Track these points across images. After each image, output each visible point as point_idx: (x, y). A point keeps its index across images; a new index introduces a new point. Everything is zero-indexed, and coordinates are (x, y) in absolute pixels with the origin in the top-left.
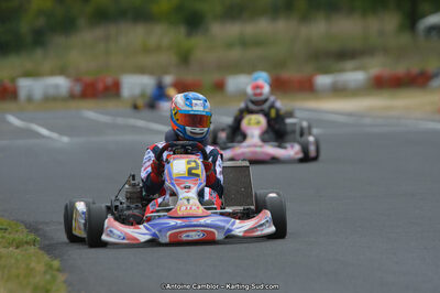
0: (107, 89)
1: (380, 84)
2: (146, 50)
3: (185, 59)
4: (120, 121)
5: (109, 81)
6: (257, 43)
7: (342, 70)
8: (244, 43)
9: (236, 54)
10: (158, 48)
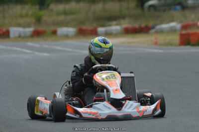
0: (4, 34)
1: (127, 31)
2: (21, 16)
3: (39, 20)
4: (9, 48)
5: (4, 30)
6: (72, 13)
7: (110, 25)
8: (65, 13)
9: (62, 18)
10: (27, 15)
